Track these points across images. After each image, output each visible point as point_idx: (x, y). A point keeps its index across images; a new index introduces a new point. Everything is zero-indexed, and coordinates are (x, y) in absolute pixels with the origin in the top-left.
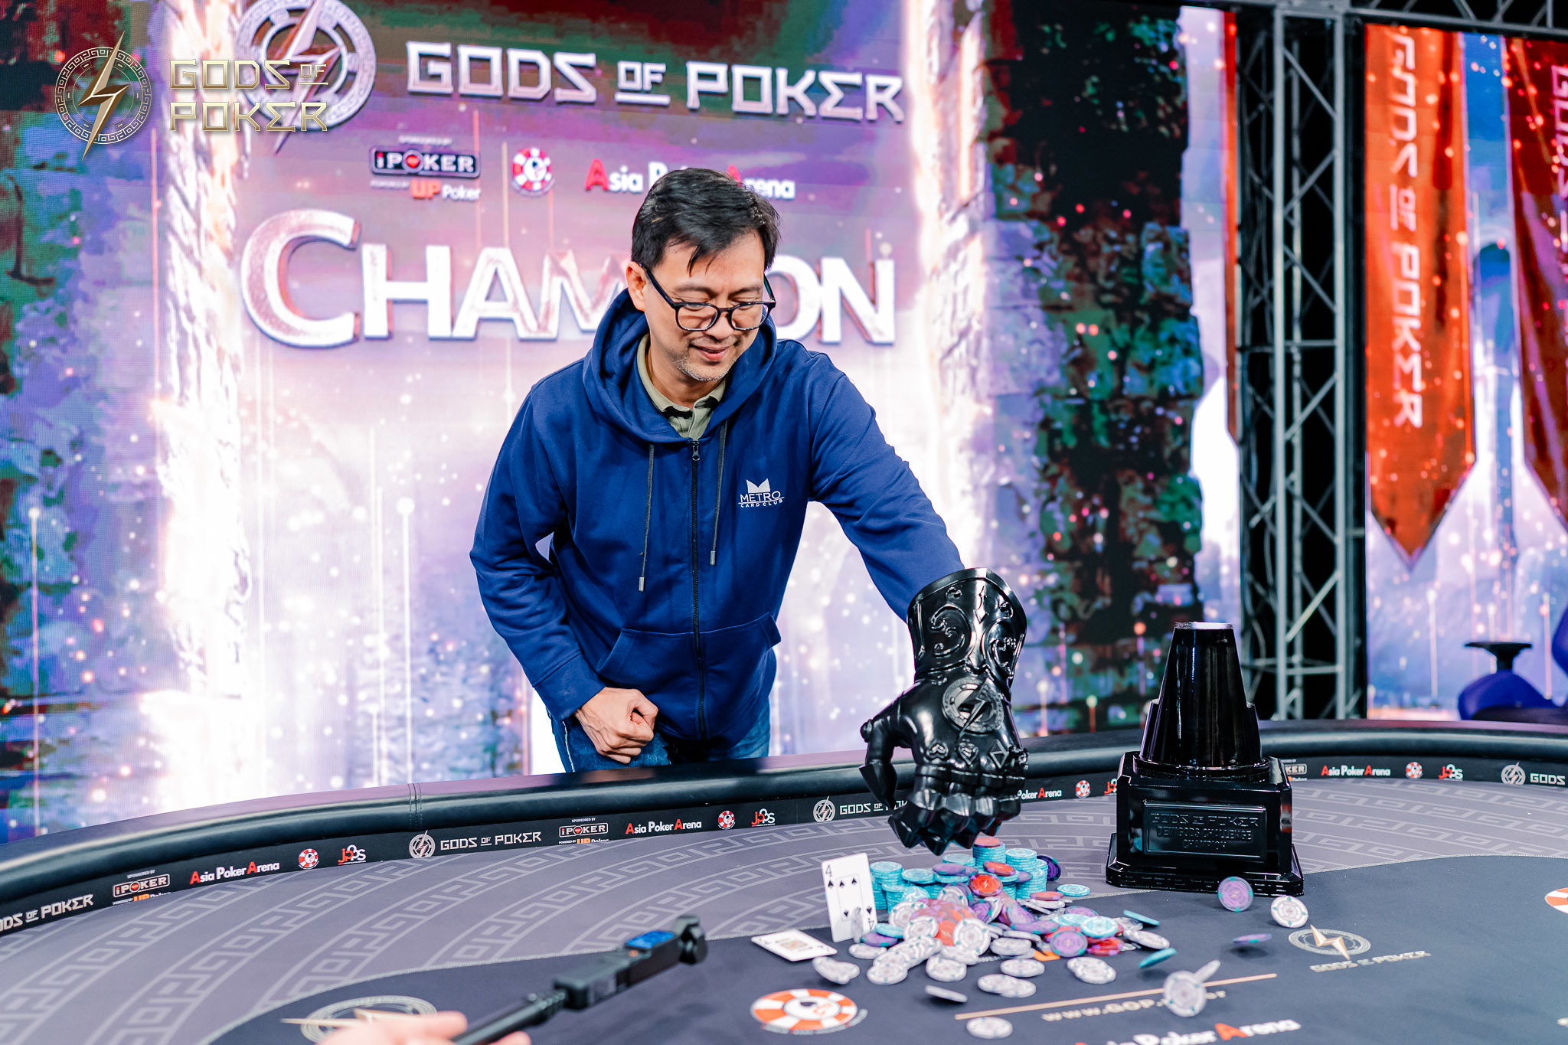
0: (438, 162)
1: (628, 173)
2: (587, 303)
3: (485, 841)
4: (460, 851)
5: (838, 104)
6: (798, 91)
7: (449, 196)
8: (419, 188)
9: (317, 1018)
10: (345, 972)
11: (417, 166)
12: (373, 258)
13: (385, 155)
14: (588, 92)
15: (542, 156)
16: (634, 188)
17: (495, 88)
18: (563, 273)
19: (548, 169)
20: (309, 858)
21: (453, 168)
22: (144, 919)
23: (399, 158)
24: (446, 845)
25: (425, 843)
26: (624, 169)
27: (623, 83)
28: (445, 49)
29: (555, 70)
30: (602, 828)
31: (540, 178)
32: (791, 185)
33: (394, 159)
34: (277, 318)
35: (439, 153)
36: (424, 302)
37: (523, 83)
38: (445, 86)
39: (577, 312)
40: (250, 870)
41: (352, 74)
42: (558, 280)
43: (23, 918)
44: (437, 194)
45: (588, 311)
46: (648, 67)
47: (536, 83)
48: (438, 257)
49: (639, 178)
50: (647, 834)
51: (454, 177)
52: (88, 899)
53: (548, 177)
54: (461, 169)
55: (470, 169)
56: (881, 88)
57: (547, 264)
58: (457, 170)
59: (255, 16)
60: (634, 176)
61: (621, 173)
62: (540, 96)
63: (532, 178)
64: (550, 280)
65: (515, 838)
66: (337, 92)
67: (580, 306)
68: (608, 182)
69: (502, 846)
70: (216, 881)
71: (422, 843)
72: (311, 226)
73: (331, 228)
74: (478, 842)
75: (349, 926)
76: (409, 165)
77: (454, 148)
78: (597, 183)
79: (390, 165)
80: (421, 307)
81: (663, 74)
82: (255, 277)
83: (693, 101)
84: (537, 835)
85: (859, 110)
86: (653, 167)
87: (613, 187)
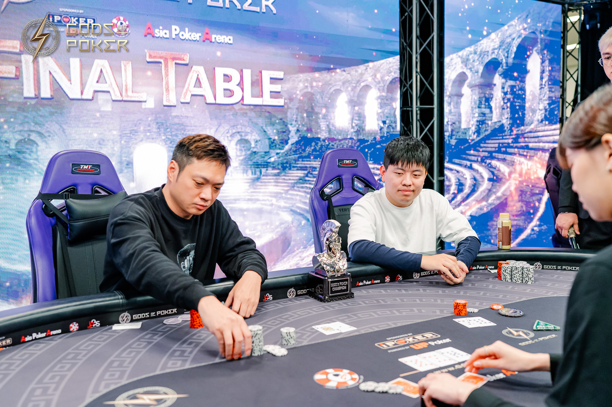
0: (78, 21)
1: (163, 30)
3: (153, 314)
4: (142, 319)
5: (250, 5)
9: (120, 400)
10: (121, 377)
11: (68, 22)
13: (53, 16)
15: (125, 20)
16: (165, 36)
19: (127, 26)
20: (74, 327)
22: (7, 359)
23: (59, 18)
24: (136, 317)
25: (126, 317)
26: (161, 28)
32: (231, 38)
33: (57, 18)
35: (78, 16)
40: (48, 334)
49: (167, 32)
53: (128, 30)
60: (165, 31)
65: (165, 312)
68: (154, 33)
69: (161, 316)
70: (33, 340)
71: (125, 317)
74: (150, 315)
75: (110, 356)
76: (64, 22)
77: (85, 15)
78: (149, 34)
79: (55, 21)
84: (175, 310)
85: (259, 8)
86: (174, 27)
87: (156, 35)
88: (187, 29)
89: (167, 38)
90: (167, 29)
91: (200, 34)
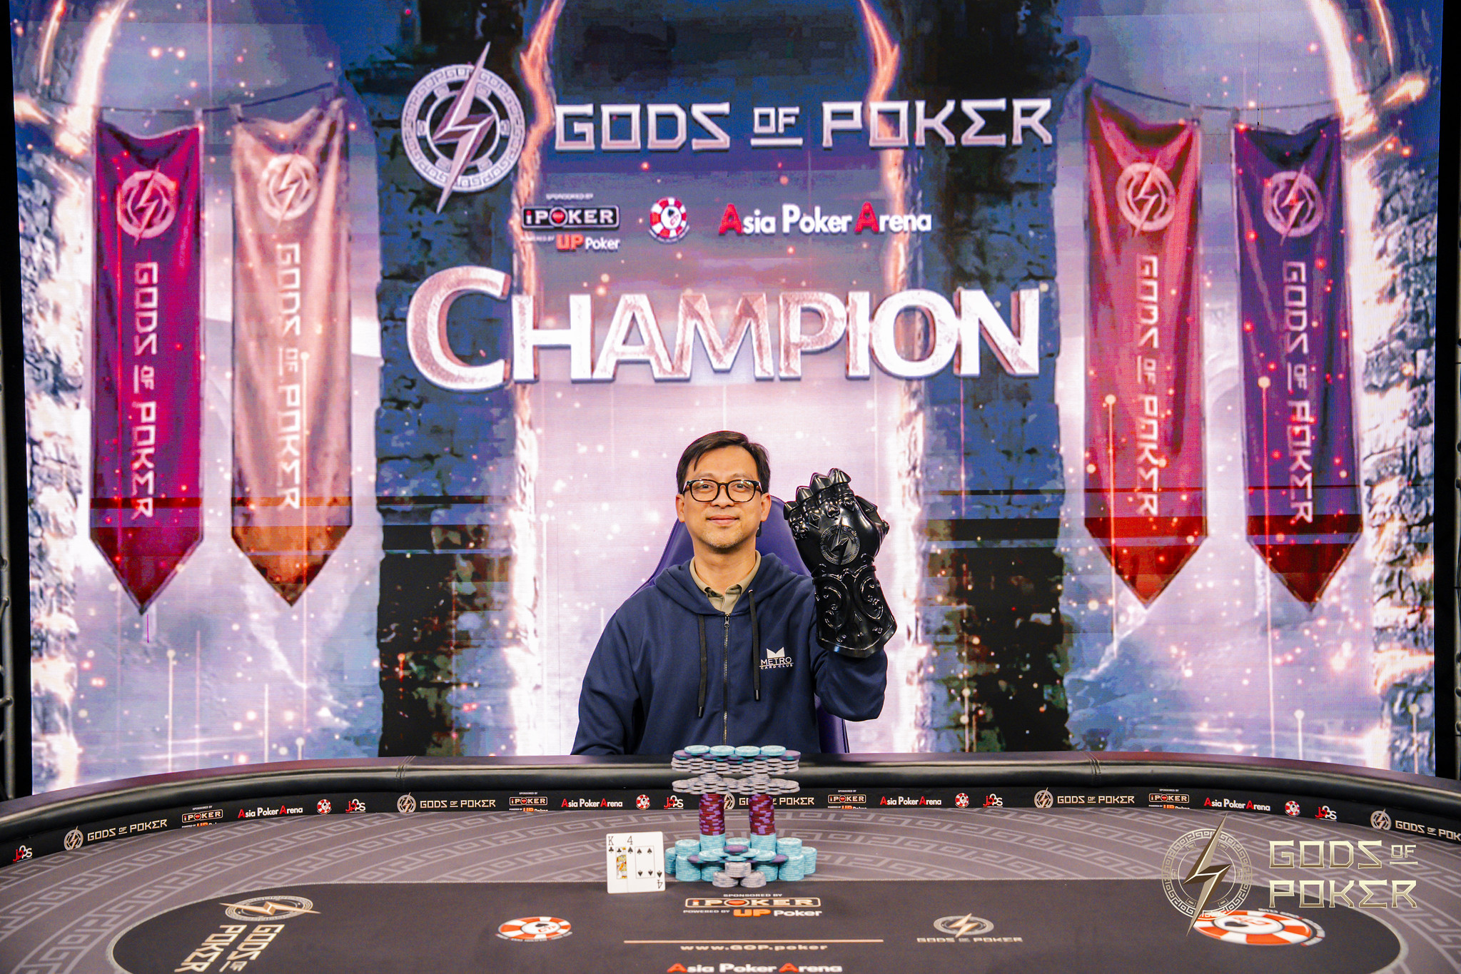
0: (582, 216)
1: (761, 216)
2: (719, 346)
3: (454, 803)
4: (434, 810)
5: (980, 133)
6: (937, 123)
7: (591, 247)
8: (563, 242)
9: (240, 904)
11: (561, 221)
12: (522, 307)
13: (533, 213)
14: (723, 140)
15: (678, 205)
16: (767, 231)
17: (634, 143)
18: (699, 317)
19: (684, 217)
20: (324, 806)
21: (595, 221)
23: (545, 215)
24: (424, 804)
25: (409, 802)
26: (757, 212)
27: (757, 129)
28: (588, 109)
29: (691, 121)
30: (542, 800)
31: (676, 225)
32: (928, 217)
33: (541, 215)
34: (437, 366)
35: (582, 207)
36: (568, 347)
37: (660, 136)
38: (588, 145)
39: (710, 352)
40: (282, 811)
41: (505, 139)
42: (692, 323)
43: (117, 831)
44: (583, 244)
45: (721, 352)
46: (782, 111)
47: (673, 134)
48: (580, 305)
49: (772, 220)
50: (578, 808)
51: (598, 230)
52: (164, 822)
53: (684, 224)
54: (602, 221)
55: (610, 221)
56: (1027, 113)
57: (682, 306)
58: (599, 223)
59: (421, 92)
60: (766, 219)
61: (754, 216)
62: (677, 146)
63: (668, 226)
64: (685, 323)
65: (476, 803)
66: (491, 158)
67: (714, 349)
68: (741, 225)
69: (465, 808)
70: (256, 817)
71: (406, 802)
72: (469, 281)
73: (485, 282)
74: (448, 804)
76: (555, 221)
77: (596, 202)
78: (731, 228)
79: (538, 221)
80: (566, 352)
81: (797, 116)
82: (418, 329)
83: (827, 141)
84: (492, 802)
85: (1004, 137)
86: (787, 208)
87: (746, 230)
88: (817, 210)
89: (771, 235)
90: (771, 215)
91: (849, 218)
